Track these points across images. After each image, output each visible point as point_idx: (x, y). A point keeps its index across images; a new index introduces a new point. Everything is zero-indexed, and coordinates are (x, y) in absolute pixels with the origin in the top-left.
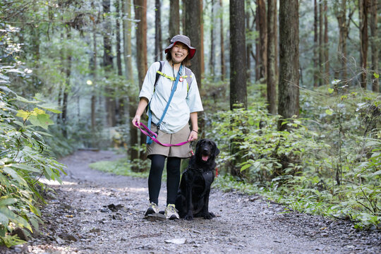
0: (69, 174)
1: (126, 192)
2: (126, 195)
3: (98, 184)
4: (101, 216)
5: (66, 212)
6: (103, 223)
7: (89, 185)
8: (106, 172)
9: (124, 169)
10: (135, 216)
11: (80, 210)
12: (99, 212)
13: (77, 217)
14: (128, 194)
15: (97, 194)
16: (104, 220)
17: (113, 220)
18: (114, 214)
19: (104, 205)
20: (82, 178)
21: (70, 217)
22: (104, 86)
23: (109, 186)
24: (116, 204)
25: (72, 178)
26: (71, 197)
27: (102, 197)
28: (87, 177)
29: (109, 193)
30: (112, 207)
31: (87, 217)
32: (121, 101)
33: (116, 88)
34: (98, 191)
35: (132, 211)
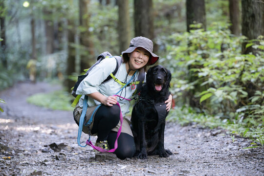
0: (5, 110)
1: (69, 129)
2: (69, 133)
3: (36, 120)
4: (42, 157)
5: (3, 154)
6: (45, 165)
7: (26, 121)
8: (42, 106)
9: (61, 103)
10: (81, 156)
11: (18, 151)
12: (40, 153)
13: (15, 159)
14: (71, 131)
15: (36, 132)
16: (46, 161)
17: (56, 161)
18: (57, 154)
19: (45, 144)
20: (19, 115)
21: (7, 159)
22: (41, 8)
23: (48, 122)
24: (58, 143)
25: (8, 115)
26: (7, 137)
27: (41, 136)
28: (25, 113)
29: (50, 131)
30: (53, 146)
31: (26, 158)
32: (60, 24)
33: (54, 10)
34: (37, 128)
35: (77, 150)
